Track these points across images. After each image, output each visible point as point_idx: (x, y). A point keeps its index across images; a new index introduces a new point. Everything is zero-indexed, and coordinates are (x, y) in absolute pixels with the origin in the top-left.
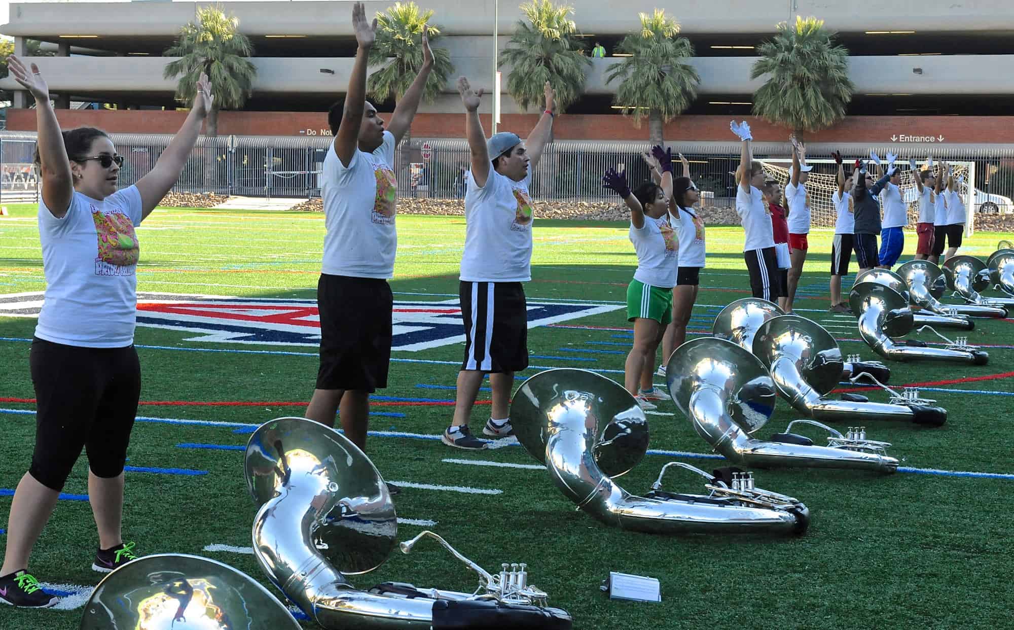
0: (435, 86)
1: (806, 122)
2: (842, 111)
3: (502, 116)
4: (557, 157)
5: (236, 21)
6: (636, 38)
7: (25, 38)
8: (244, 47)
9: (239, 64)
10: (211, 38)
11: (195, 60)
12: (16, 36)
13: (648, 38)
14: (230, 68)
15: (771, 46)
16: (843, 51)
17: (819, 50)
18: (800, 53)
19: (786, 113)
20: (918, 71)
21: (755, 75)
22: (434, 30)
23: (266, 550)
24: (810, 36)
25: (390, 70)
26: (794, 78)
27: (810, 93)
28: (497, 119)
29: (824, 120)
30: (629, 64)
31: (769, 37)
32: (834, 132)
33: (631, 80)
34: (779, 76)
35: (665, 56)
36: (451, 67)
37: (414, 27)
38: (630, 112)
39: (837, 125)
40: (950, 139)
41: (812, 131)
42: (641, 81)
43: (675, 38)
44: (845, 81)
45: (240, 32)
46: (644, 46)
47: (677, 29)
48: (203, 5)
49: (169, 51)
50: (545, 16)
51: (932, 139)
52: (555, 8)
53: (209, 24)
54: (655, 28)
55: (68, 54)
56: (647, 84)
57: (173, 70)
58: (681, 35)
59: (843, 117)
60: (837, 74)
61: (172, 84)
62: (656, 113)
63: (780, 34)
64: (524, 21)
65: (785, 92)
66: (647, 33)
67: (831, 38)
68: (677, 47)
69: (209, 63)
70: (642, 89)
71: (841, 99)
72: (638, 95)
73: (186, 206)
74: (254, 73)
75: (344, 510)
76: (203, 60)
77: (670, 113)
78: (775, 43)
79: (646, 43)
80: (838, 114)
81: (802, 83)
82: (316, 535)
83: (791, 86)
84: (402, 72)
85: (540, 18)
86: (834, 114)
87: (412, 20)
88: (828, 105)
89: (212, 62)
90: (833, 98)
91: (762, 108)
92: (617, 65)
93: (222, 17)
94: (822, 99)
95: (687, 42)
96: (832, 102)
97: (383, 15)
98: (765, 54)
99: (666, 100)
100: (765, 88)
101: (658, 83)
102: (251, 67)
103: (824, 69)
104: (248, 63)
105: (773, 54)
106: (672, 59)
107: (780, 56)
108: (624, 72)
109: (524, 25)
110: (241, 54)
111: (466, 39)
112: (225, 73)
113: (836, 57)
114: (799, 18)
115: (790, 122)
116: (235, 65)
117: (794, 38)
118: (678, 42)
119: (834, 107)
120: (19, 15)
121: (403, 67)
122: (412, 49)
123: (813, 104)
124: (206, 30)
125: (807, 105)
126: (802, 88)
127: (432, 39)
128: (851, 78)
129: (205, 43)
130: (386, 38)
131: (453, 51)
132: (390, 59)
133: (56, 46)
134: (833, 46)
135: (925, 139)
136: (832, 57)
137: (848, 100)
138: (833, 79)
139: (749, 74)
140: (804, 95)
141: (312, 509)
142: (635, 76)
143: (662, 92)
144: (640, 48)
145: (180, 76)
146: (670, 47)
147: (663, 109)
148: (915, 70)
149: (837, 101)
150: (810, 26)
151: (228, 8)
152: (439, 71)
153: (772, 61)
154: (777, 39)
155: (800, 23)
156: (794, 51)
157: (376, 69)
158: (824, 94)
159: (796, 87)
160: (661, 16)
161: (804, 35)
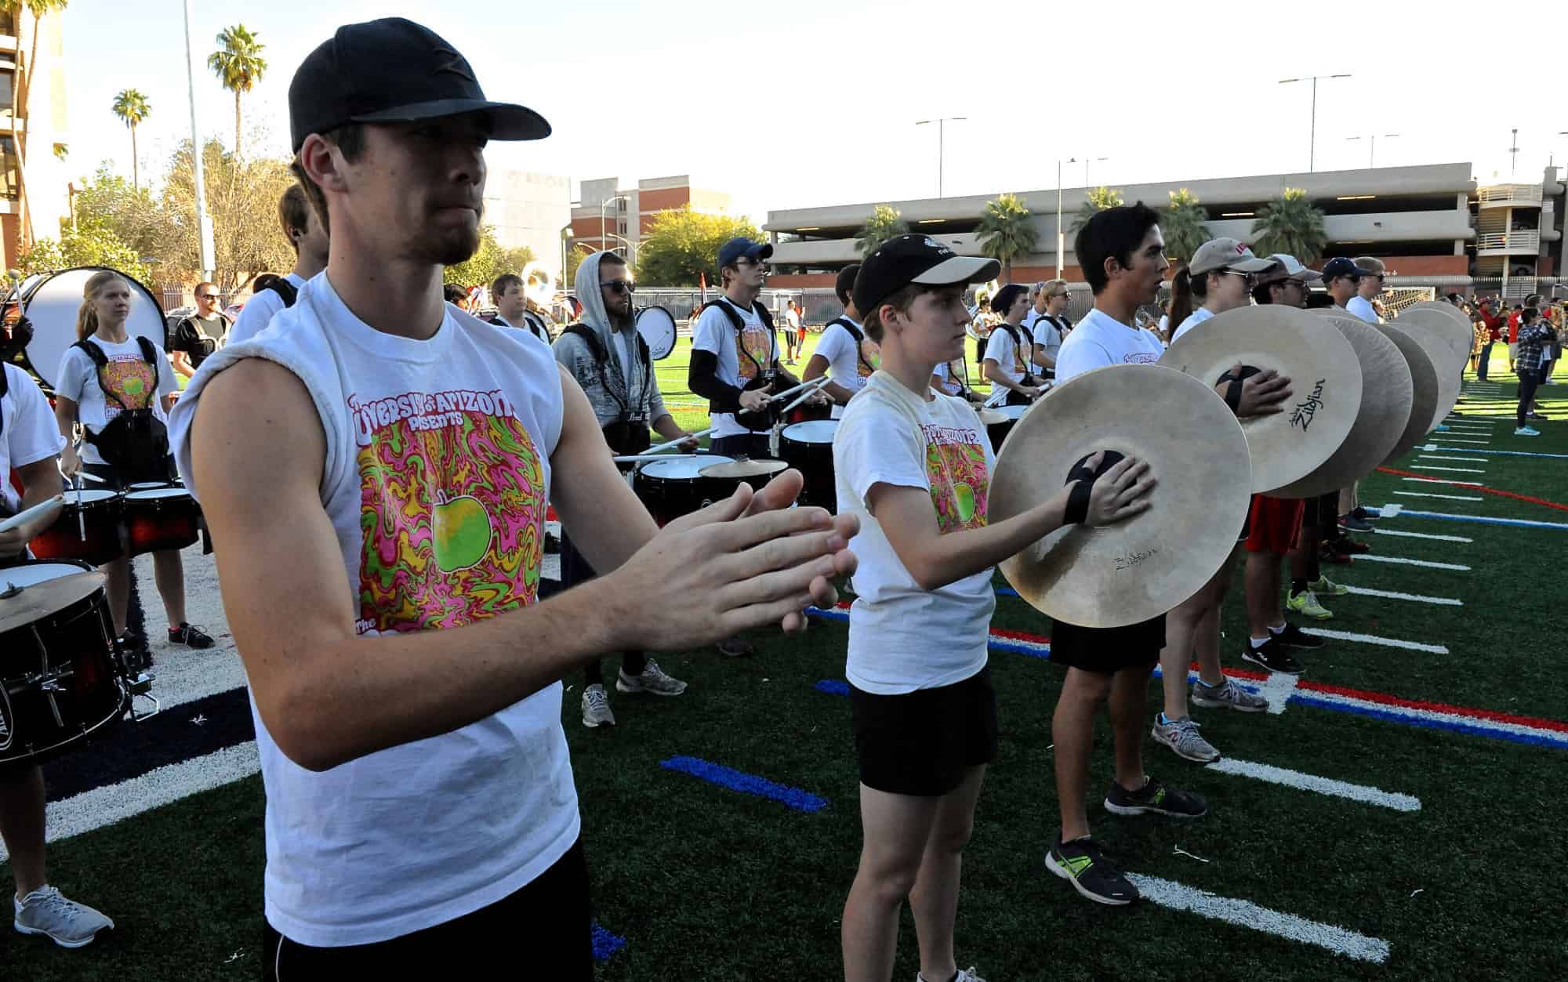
0: (1027, 249)
2: (1319, 255)
3: (1065, 267)
5: (898, 213)
6: (1166, 209)
7: (777, 232)
10: (882, 225)
12: (772, 231)
13: (1175, 209)
15: (1266, 210)
16: (1320, 212)
17: (1301, 212)
18: (1288, 214)
20: (1378, 224)
21: (1254, 231)
22: (1025, 211)
24: (1296, 201)
25: (996, 239)
26: (1283, 232)
27: (1295, 243)
28: (1061, 267)
31: (1265, 204)
34: (1273, 231)
35: (1188, 220)
36: (1038, 236)
37: (1013, 210)
43: (1194, 208)
44: (1322, 234)
45: (902, 220)
46: (1172, 214)
47: (1196, 201)
49: (857, 235)
50: (1102, 197)
51: (1388, 273)
52: (1109, 191)
53: (881, 216)
54: (1181, 202)
55: (805, 240)
56: (1174, 240)
57: (859, 246)
58: (1200, 206)
60: (1316, 229)
63: (1272, 202)
64: (1088, 201)
65: (1276, 243)
66: (1174, 205)
67: (1312, 203)
68: (1196, 214)
71: (1317, 246)
78: (1269, 208)
79: (1174, 211)
80: (1316, 257)
81: (1289, 235)
83: (1281, 238)
84: (1004, 239)
85: (1099, 198)
86: (1313, 258)
87: (1011, 205)
88: (1309, 251)
90: (1312, 246)
93: (890, 211)
94: (1304, 246)
95: (1204, 210)
96: (1311, 249)
97: (991, 203)
98: (1261, 216)
100: (1261, 240)
101: (1183, 240)
103: (1307, 225)
105: (1268, 216)
106: (1193, 222)
107: (1273, 217)
109: (1087, 204)
111: (1042, 217)
113: (1314, 216)
114: (1288, 189)
117: (1283, 205)
118: (1198, 209)
119: (1313, 252)
120: (773, 218)
121: (1005, 237)
122: (1010, 224)
124: (879, 219)
126: (1289, 239)
127: (1021, 217)
128: (1326, 231)
129: (879, 227)
130: (994, 218)
131: (1039, 225)
132: (997, 232)
133: (797, 236)
134: (1313, 208)
136: (1313, 216)
137: (1324, 246)
138: (1313, 232)
139: (1248, 232)
140: (1291, 245)
144: (1169, 216)
145: (865, 249)
146: (1191, 214)
148: (1376, 224)
149: (1315, 248)
150: (1295, 194)
151: (894, 205)
152: (1029, 238)
153: (1266, 221)
154: (1270, 205)
155: (1288, 193)
156: (1283, 213)
157: (988, 239)
158: (1308, 245)
159: (1285, 236)
160: (1184, 193)
161: (1292, 199)
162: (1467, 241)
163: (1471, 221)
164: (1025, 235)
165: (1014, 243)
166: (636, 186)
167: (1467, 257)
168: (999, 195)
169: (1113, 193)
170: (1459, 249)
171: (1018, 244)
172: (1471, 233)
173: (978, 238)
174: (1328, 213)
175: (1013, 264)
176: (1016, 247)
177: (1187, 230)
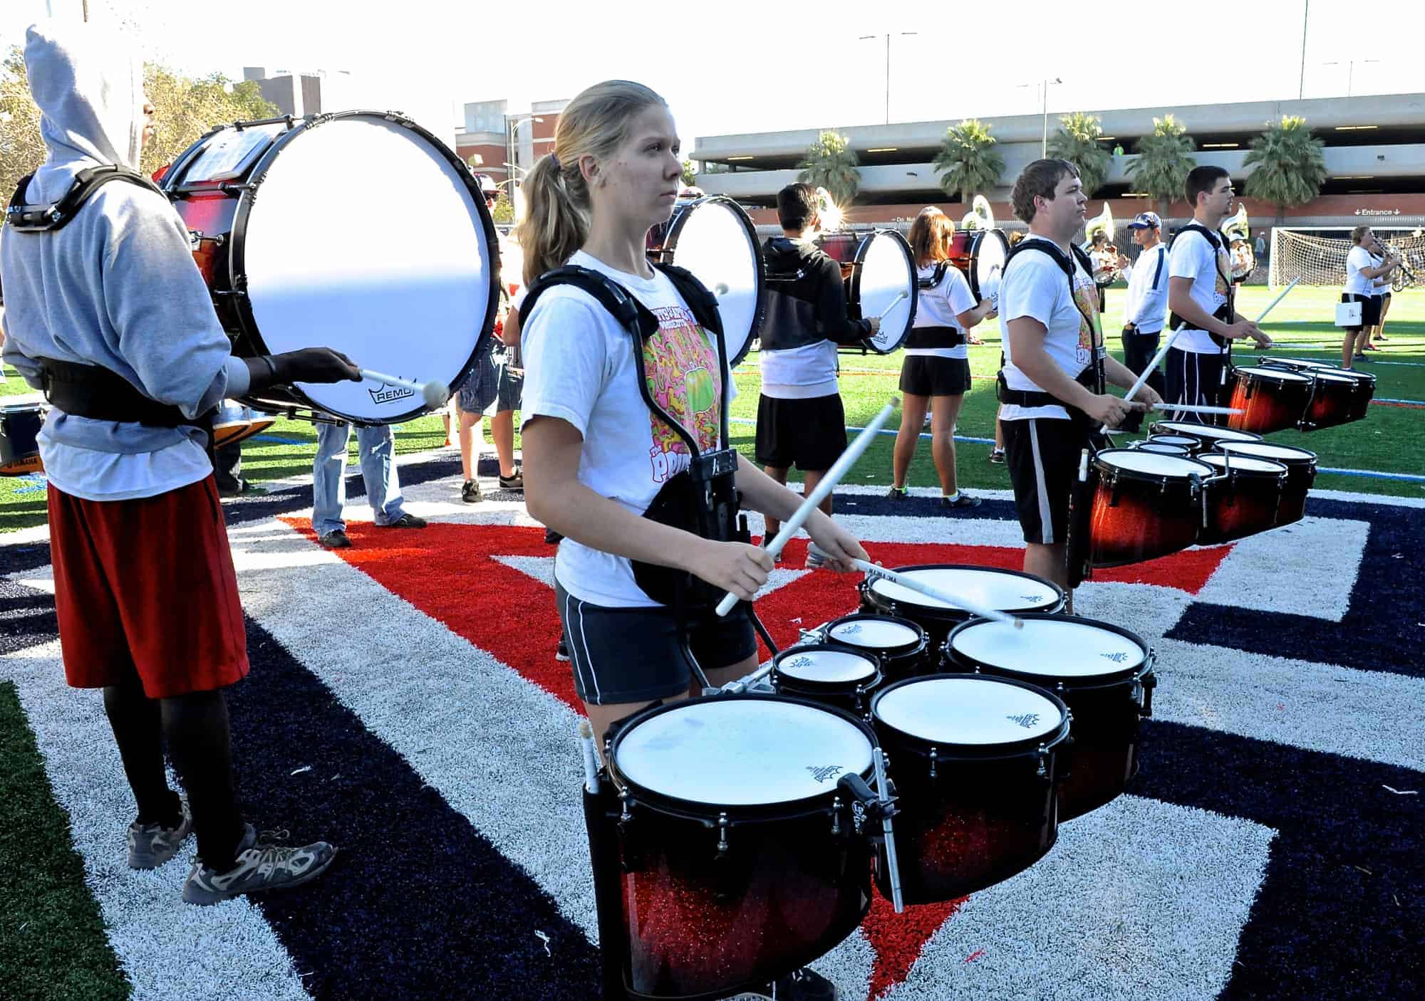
0: (992, 182)
1: (1288, 200)
2: (1317, 191)
5: (847, 140)
6: (1150, 138)
7: (705, 161)
8: (853, 159)
9: (849, 172)
10: (829, 153)
11: (818, 170)
12: (700, 160)
13: (1161, 137)
14: (843, 175)
15: (1261, 140)
16: (1320, 143)
17: (1301, 142)
18: (1286, 145)
19: (1273, 193)
20: (1381, 158)
21: (1246, 164)
22: (991, 139)
24: (1294, 131)
25: (959, 170)
26: (1280, 165)
27: (1292, 176)
29: (1303, 198)
30: (1144, 159)
31: (1258, 134)
32: (1306, 209)
33: (1145, 171)
34: (1267, 164)
35: (1174, 151)
36: (1004, 167)
37: (977, 137)
39: (1314, 200)
40: (1404, 212)
41: (1292, 207)
42: (1153, 172)
43: (1180, 137)
44: (1320, 167)
45: (850, 149)
46: (1156, 144)
47: (1183, 130)
48: (824, 130)
50: (1078, 124)
51: (1390, 212)
52: (1085, 117)
53: (827, 143)
54: (1165, 129)
55: (735, 171)
56: (1159, 173)
58: (1187, 134)
59: (1318, 196)
60: (1313, 161)
62: (1166, 196)
63: (1268, 131)
64: (1062, 129)
65: (1271, 178)
66: (1159, 133)
67: (1311, 132)
68: (1183, 144)
69: (828, 171)
70: (1154, 178)
71: (1316, 182)
72: (1151, 182)
74: (860, 178)
76: (823, 170)
77: (1176, 196)
78: (1264, 138)
79: (1158, 142)
80: (1314, 194)
81: (1286, 168)
83: (1276, 172)
84: (967, 171)
85: (1074, 125)
86: (1311, 194)
87: (976, 132)
88: (1306, 186)
89: (830, 170)
90: (1311, 180)
91: (1252, 190)
92: (1134, 160)
93: (837, 138)
94: (1302, 181)
95: (1191, 140)
96: (1310, 185)
97: (951, 129)
98: (1255, 148)
99: (1173, 187)
100: (1254, 175)
101: (1167, 173)
102: (858, 173)
103: (1305, 158)
104: (855, 171)
105: (1262, 147)
106: (1179, 153)
107: (1268, 149)
108: (1139, 165)
109: (1061, 132)
110: (851, 165)
112: (839, 178)
113: (1315, 148)
114: (1285, 117)
115: (1275, 199)
116: (846, 172)
117: (1280, 134)
118: (1184, 139)
119: (1311, 188)
120: (701, 146)
121: (967, 167)
122: (975, 154)
123: (1295, 185)
124: (825, 147)
125: (1290, 187)
126: (1286, 173)
128: (1326, 164)
129: (825, 156)
130: (957, 147)
131: (1007, 154)
132: (959, 163)
133: (727, 166)
134: (1313, 139)
135: (1384, 213)
136: (1313, 148)
137: (1324, 182)
138: (1312, 166)
139: (1240, 166)
140: (1287, 179)
142: (1149, 168)
143: (1170, 180)
144: (1152, 146)
146: (1177, 143)
147: (1171, 192)
148: (1379, 157)
149: (1313, 185)
150: (1294, 123)
151: (842, 130)
152: (995, 171)
153: (1261, 152)
154: (1266, 134)
155: (1286, 121)
156: (1280, 144)
157: (948, 170)
158: (1304, 178)
159: (1281, 171)
160: (1170, 120)
161: (1289, 130)
164: (990, 166)
165: (978, 175)
166: (529, 110)
168: (960, 121)
169: (1090, 119)
171: (983, 176)
173: (938, 168)
174: (1328, 145)
176: (981, 179)
177: (1173, 162)
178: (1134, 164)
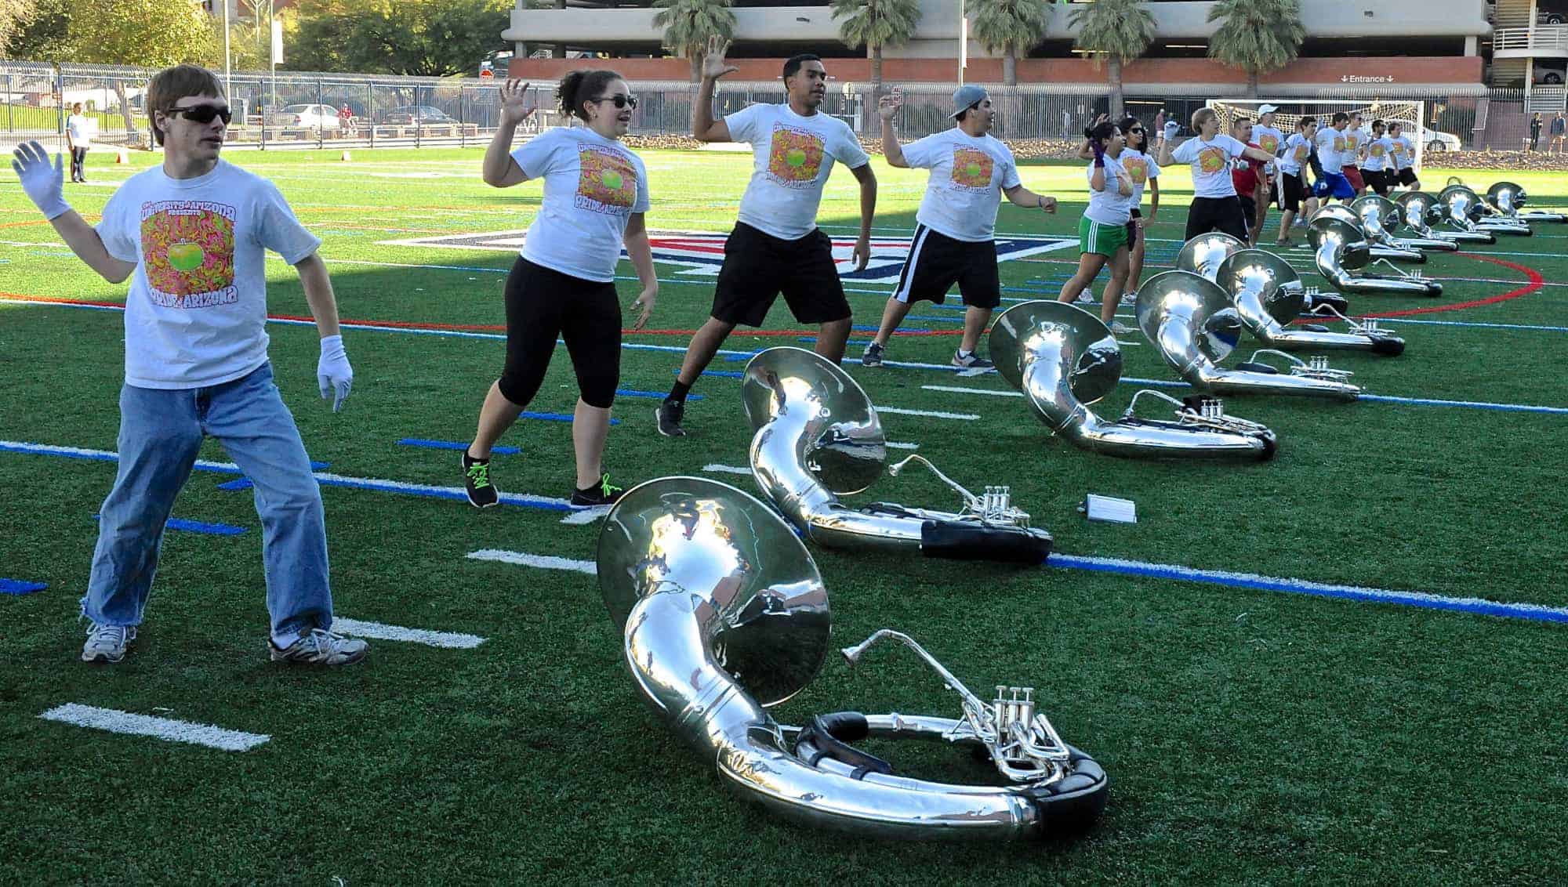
0: (905, 33)
1: (1260, 64)
2: (1294, 52)
3: (968, 60)
4: (1020, 98)
9: (722, 15)
11: (680, 11)
14: (713, 18)
19: (1240, 55)
20: (1369, 13)
21: (1211, 19)
23: (763, 471)
25: (863, 17)
26: (1249, 22)
27: (1263, 35)
28: (964, 64)
29: (1277, 62)
30: (1089, 9)
32: (1286, 74)
33: (1091, 25)
34: (1234, 20)
36: (919, 16)
38: (1090, 55)
39: (1289, 66)
40: (1398, 79)
41: (1265, 73)
42: (1101, 26)
44: (1297, 25)
49: (657, 3)
51: (1382, 79)
55: (564, 7)
56: (1107, 29)
57: (660, 20)
59: (1295, 59)
60: (1290, 17)
61: (658, 34)
62: (1115, 56)
65: (1240, 35)
69: (693, 13)
70: (1102, 33)
71: (1293, 41)
72: (1098, 39)
73: (674, 147)
74: (735, 22)
75: (836, 434)
76: (688, 10)
77: (1128, 56)
80: (1290, 56)
81: (1256, 25)
82: (810, 457)
83: (1246, 30)
84: (873, 19)
86: (1286, 56)
88: (1282, 49)
89: (696, 12)
90: (1285, 41)
91: (1217, 51)
92: (1078, 11)
94: (1275, 42)
96: (1285, 45)
99: (1125, 45)
100: (1220, 31)
101: (1117, 28)
102: (731, 16)
103: (1278, 13)
104: (729, 13)
107: (1235, 1)
108: (1084, 18)
112: (709, 23)
113: (1289, 1)
115: (1244, 64)
116: (718, 15)
119: (1287, 50)
121: (874, 15)
123: (1266, 47)
125: (1261, 48)
126: (1256, 31)
128: (1303, 21)
132: (862, 7)
135: (1375, 79)
136: (1285, 1)
137: (1301, 42)
138: (1286, 23)
139: (1205, 18)
140: (1258, 38)
141: (806, 433)
142: (1095, 20)
143: (1121, 36)
145: (667, 26)
147: (1122, 53)
148: (1366, 13)
149: (1290, 44)
152: (908, 19)
157: (849, 17)
158: (1278, 37)
159: (1250, 30)
162: (1481, 38)
163: (1486, 10)
164: (902, 12)
165: (887, 25)
167: (1480, 58)
170: (1471, 48)
171: (892, 25)
172: (1485, 28)
173: (836, 14)
175: (885, 54)
176: (891, 30)
177: (1124, 13)
178: (1076, 16)
